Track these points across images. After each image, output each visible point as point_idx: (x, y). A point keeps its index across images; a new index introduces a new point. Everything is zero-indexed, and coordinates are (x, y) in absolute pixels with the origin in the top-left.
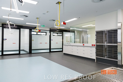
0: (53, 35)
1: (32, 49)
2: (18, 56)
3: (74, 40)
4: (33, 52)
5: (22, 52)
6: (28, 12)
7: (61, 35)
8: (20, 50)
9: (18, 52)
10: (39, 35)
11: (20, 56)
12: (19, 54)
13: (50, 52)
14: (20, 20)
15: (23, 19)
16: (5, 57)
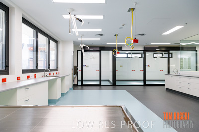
0: (154, 58)
1: (117, 79)
2: (98, 87)
3: (195, 65)
4: (118, 83)
5: (103, 83)
6: (101, 30)
7: (167, 56)
8: (101, 80)
9: (98, 83)
10: (130, 58)
11: (101, 87)
12: (100, 85)
13: (145, 85)
14: (97, 40)
15: (100, 39)
16: (84, 87)
